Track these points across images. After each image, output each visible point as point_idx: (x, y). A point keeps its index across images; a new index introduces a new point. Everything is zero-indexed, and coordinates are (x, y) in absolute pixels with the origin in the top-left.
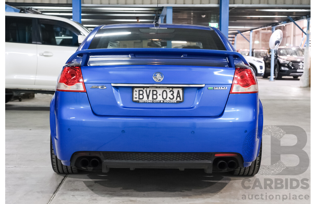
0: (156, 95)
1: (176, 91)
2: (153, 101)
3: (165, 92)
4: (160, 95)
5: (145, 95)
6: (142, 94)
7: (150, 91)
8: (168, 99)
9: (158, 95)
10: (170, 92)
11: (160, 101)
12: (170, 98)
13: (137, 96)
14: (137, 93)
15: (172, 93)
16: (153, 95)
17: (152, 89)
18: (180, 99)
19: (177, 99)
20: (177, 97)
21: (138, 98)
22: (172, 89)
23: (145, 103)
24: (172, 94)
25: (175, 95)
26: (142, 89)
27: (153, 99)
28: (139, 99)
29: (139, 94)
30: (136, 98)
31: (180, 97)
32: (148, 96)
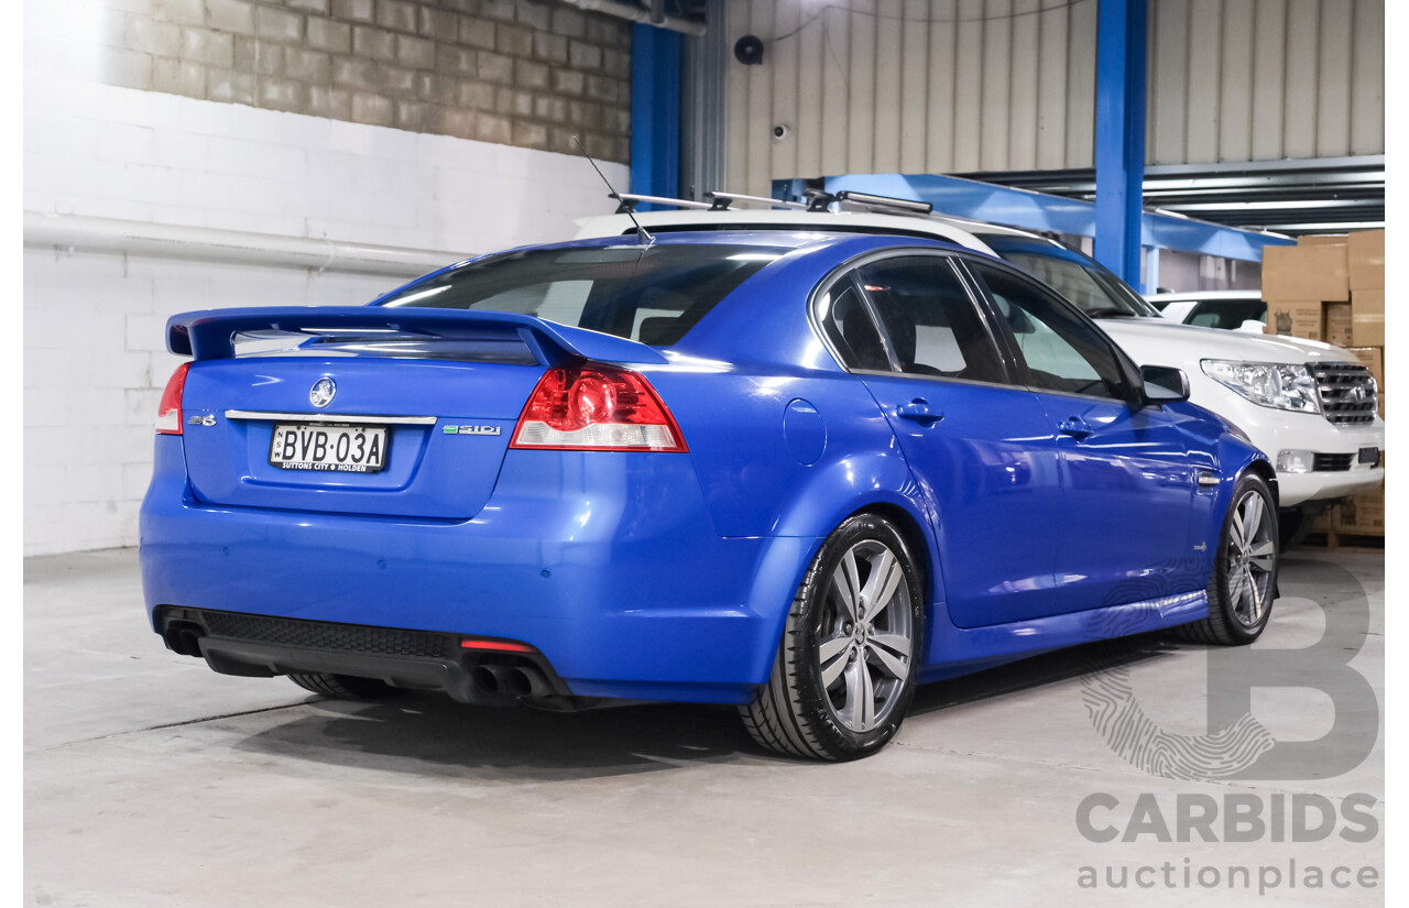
0: (323, 446)
1: (370, 435)
2: (313, 465)
3: (344, 439)
4: (332, 447)
5: (299, 446)
6: (293, 445)
7: (312, 433)
8: (349, 460)
9: (328, 446)
10: (356, 438)
11: (330, 465)
12: (353, 456)
13: (281, 450)
14: (282, 440)
15: (360, 440)
16: (317, 446)
17: (316, 430)
18: (377, 462)
19: (368, 462)
20: (371, 453)
21: (281, 455)
22: (363, 430)
23: (294, 470)
24: (360, 447)
25: (367, 448)
26: (293, 428)
27: (315, 458)
28: (285, 457)
29: (287, 445)
30: (278, 454)
31: (376, 454)
32: (305, 450)
